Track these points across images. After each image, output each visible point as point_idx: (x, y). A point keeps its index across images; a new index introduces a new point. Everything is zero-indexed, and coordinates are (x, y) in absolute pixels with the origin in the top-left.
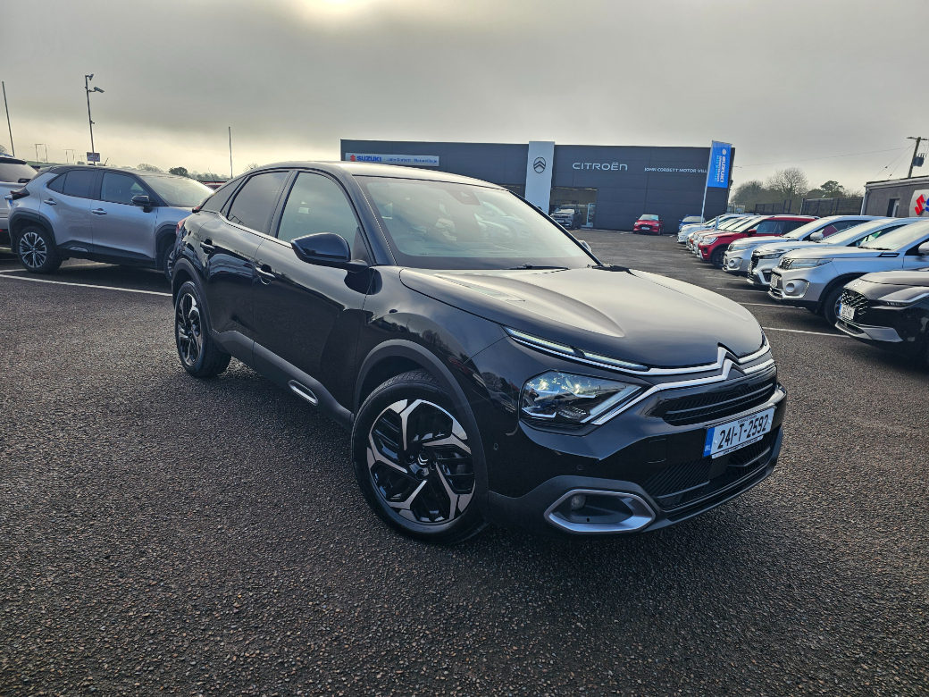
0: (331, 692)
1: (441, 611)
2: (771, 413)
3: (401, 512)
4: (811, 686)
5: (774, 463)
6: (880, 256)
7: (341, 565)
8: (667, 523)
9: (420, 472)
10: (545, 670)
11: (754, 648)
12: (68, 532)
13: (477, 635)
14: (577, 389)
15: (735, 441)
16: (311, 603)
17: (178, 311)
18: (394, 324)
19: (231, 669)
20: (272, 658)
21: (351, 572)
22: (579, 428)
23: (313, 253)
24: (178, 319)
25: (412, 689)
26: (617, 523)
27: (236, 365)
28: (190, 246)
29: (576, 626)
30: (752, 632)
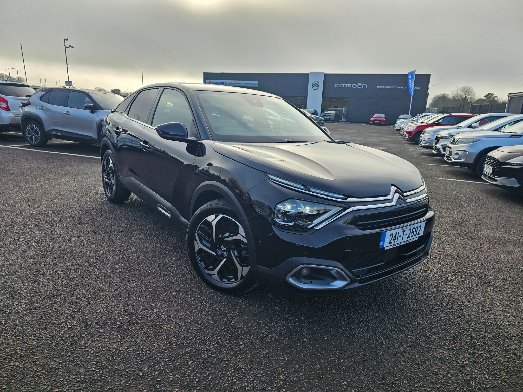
0: (163, 370)
1: (229, 330)
2: (423, 224)
3: (213, 276)
4: (434, 379)
5: (427, 254)
6: (511, 137)
7: (177, 304)
8: (357, 285)
9: (222, 254)
10: (282, 364)
11: (404, 357)
12: (35, 282)
13: (247, 343)
14: (307, 209)
15: (400, 240)
16: (158, 323)
17: (103, 166)
18: (214, 174)
19: (112, 356)
20: (134, 351)
21: (182, 308)
22: (307, 231)
23: (168, 134)
24: (104, 171)
25: (207, 370)
26: (327, 285)
29: (303, 341)
30: (404, 348)
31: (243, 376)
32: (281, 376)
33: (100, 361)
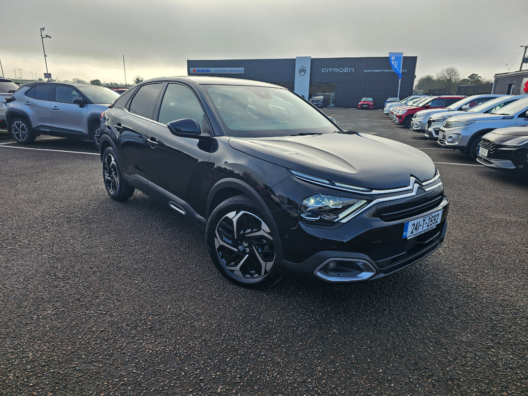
0: (204, 368)
1: (259, 325)
2: (441, 213)
3: (235, 272)
4: (463, 361)
5: (442, 240)
6: (503, 119)
7: (204, 301)
8: (382, 275)
9: (244, 250)
10: (317, 355)
11: (431, 342)
13: (279, 337)
14: (331, 203)
15: (420, 229)
16: (189, 322)
17: (104, 164)
18: (225, 169)
19: (150, 357)
20: (170, 351)
21: (209, 305)
22: (333, 225)
23: (179, 131)
24: (105, 168)
25: (246, 366)
26: (354, 276)
27: (138, 193)
28: (108, 127)
29: (333, 332)
30: (430, 333)
31: (282, 369)
32: (319, 368)
33: (139, 363)
